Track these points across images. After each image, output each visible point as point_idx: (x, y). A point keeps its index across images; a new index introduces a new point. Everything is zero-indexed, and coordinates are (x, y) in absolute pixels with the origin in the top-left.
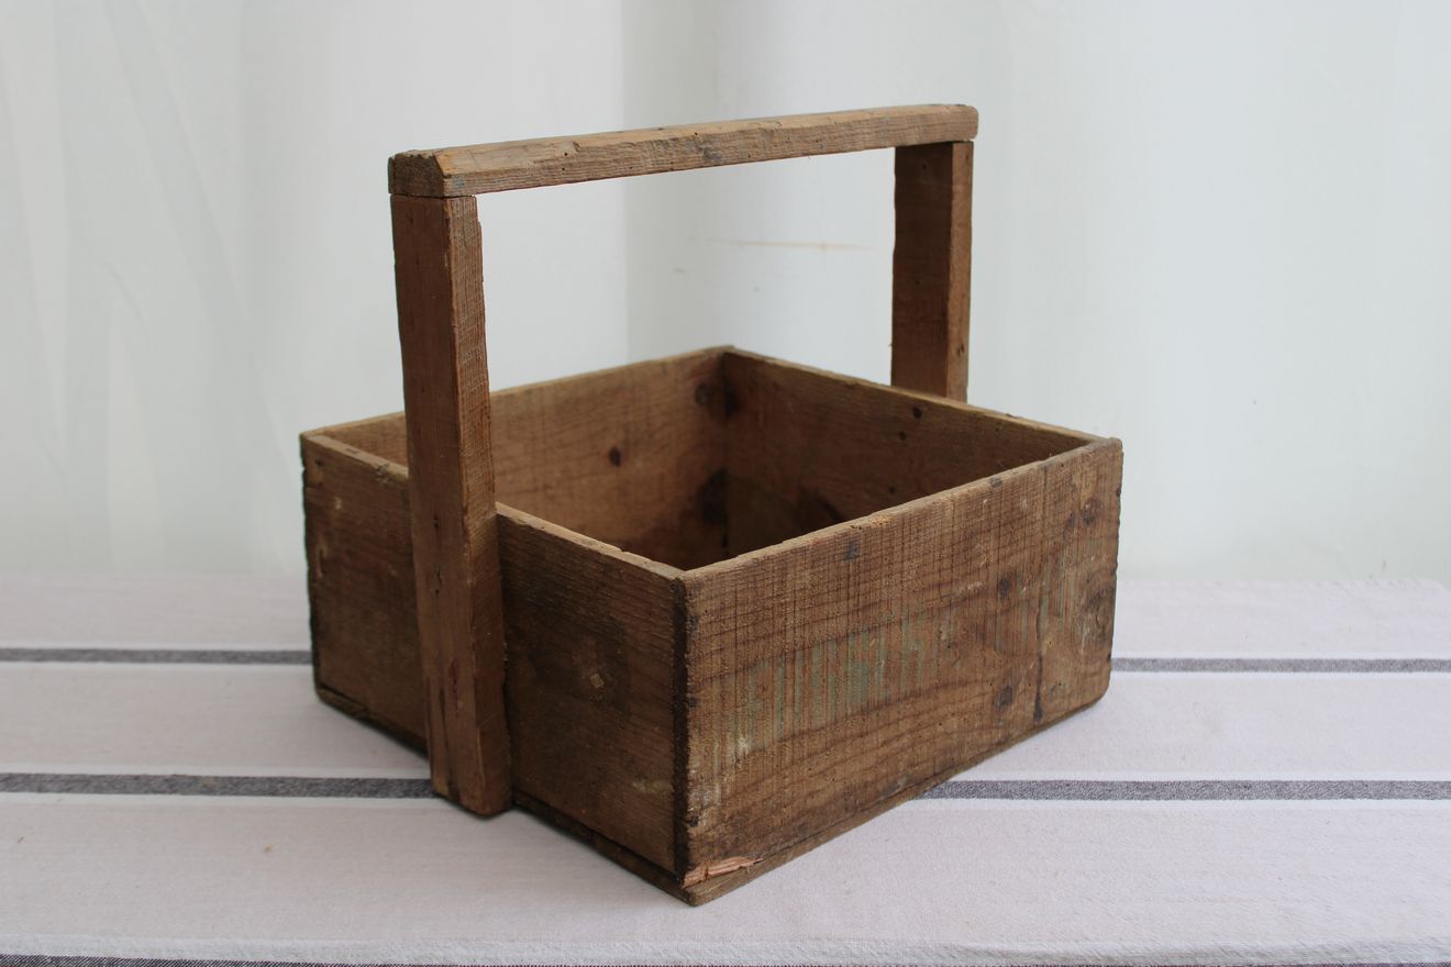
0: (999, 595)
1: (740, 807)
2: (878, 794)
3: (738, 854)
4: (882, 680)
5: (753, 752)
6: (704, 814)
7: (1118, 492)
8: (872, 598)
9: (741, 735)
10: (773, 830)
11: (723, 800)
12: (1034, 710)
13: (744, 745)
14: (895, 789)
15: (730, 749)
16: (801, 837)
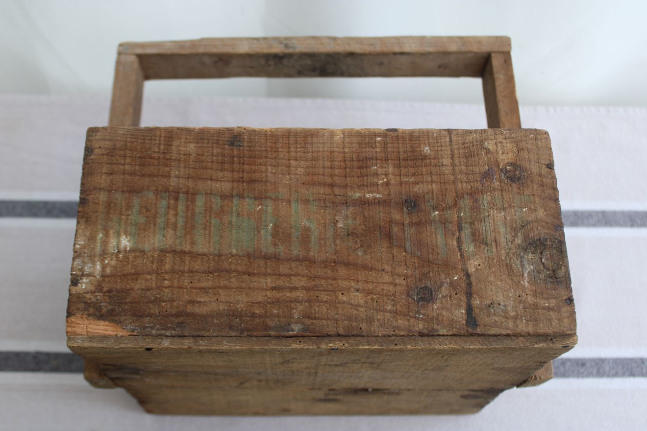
0: (405, 209)
1: (118, 287)
2: (267, 328)
3: (113, 321)
4: (269, 237)
5: (133, 250)
6: (85, 280)
7: (550, 166)
8: (257, 176)
9: (123, 234)
10: (150, 315)
11: (103, 276)
12: (465, 317)
13: (125, 242)
14: (288, 331)
15: (113, 242)
16: (178, 332)
